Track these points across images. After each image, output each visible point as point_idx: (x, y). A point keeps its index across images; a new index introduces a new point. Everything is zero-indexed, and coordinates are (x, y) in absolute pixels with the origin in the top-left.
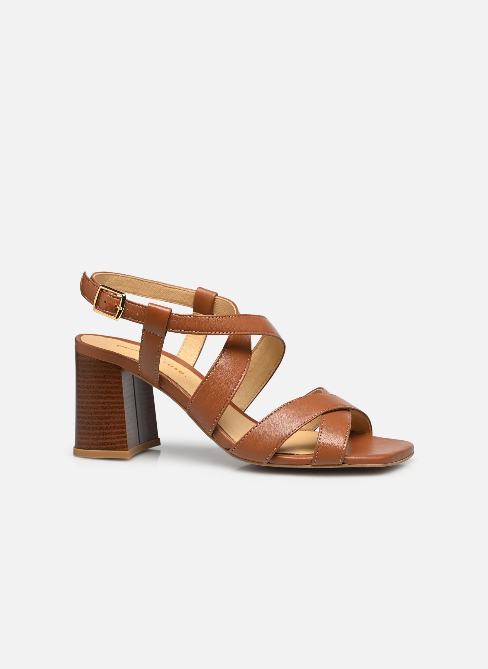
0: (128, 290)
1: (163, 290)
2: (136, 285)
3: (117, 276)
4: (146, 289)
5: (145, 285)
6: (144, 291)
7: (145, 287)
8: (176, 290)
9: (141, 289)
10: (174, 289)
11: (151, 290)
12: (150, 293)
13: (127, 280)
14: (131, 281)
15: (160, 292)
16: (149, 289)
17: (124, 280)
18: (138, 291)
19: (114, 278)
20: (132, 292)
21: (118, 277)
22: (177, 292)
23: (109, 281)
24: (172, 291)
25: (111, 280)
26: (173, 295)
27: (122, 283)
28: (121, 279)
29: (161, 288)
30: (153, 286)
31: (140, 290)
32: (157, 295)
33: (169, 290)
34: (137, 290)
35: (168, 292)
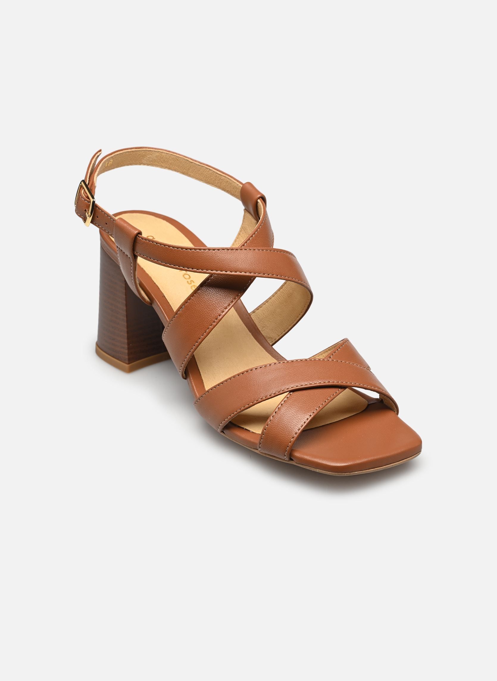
0: (176, 168)
1: (214, 176)
2: (184, 165)
3: (159, 153)
4: (196, 172)
5: (194, 166)
6: (194, 173)
7: (195, 169)
8: (227, 179)
9: (191, 170)
10: (225, 178)
11: (201, 173)
12: (201, 176)
13: (172, 158)
14: (178, 160)
15: (211, 178)
16: (199, 172)
17: (168, 157)
18: (188, 172)
19: (156, 154)
20: (181, 171)
21: (161, 153)
22: (228, 182)
23: (149, 158)
24: (223, 179)
25: (150, 156)
26: (225, 184)
27: (167, 161)
28: (165, 156)
29: (211, 173)
30: (202, 170)
31: (189, 171)
32: (209, 180)
33: (220, 177)
34: (186, 170)
35: (220, 180)
